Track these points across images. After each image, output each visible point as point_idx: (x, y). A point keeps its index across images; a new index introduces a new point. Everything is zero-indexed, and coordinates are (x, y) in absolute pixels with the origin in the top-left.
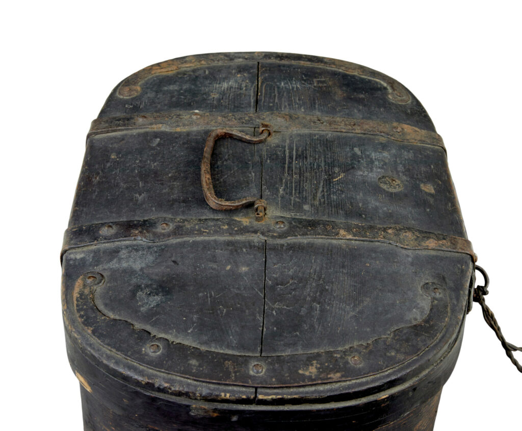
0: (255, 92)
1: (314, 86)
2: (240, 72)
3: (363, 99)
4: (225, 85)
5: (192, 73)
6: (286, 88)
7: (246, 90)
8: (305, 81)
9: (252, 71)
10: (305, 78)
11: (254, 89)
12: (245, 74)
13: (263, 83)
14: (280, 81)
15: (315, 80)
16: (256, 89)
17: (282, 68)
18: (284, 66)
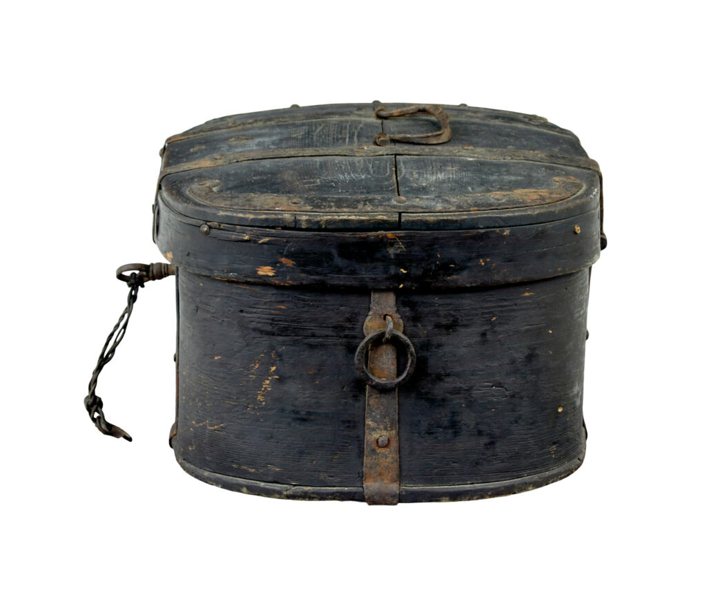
0: (399, 170)
1: (320, 178)
2: (424, 188)
3: (254, 176)
4: (441, 176)
5: (491, 189)
6: (359, 174)
7: (412, 172)
8: (332, 181)
9: (407, 189)
10: (333, 184)
11: (401, 173)
12: (415, 185)
13: (391, 176)
14: (366, 178)
15: (319, 183)
16: (398, 172)
17: (365, 191)
18: (362, 193)
